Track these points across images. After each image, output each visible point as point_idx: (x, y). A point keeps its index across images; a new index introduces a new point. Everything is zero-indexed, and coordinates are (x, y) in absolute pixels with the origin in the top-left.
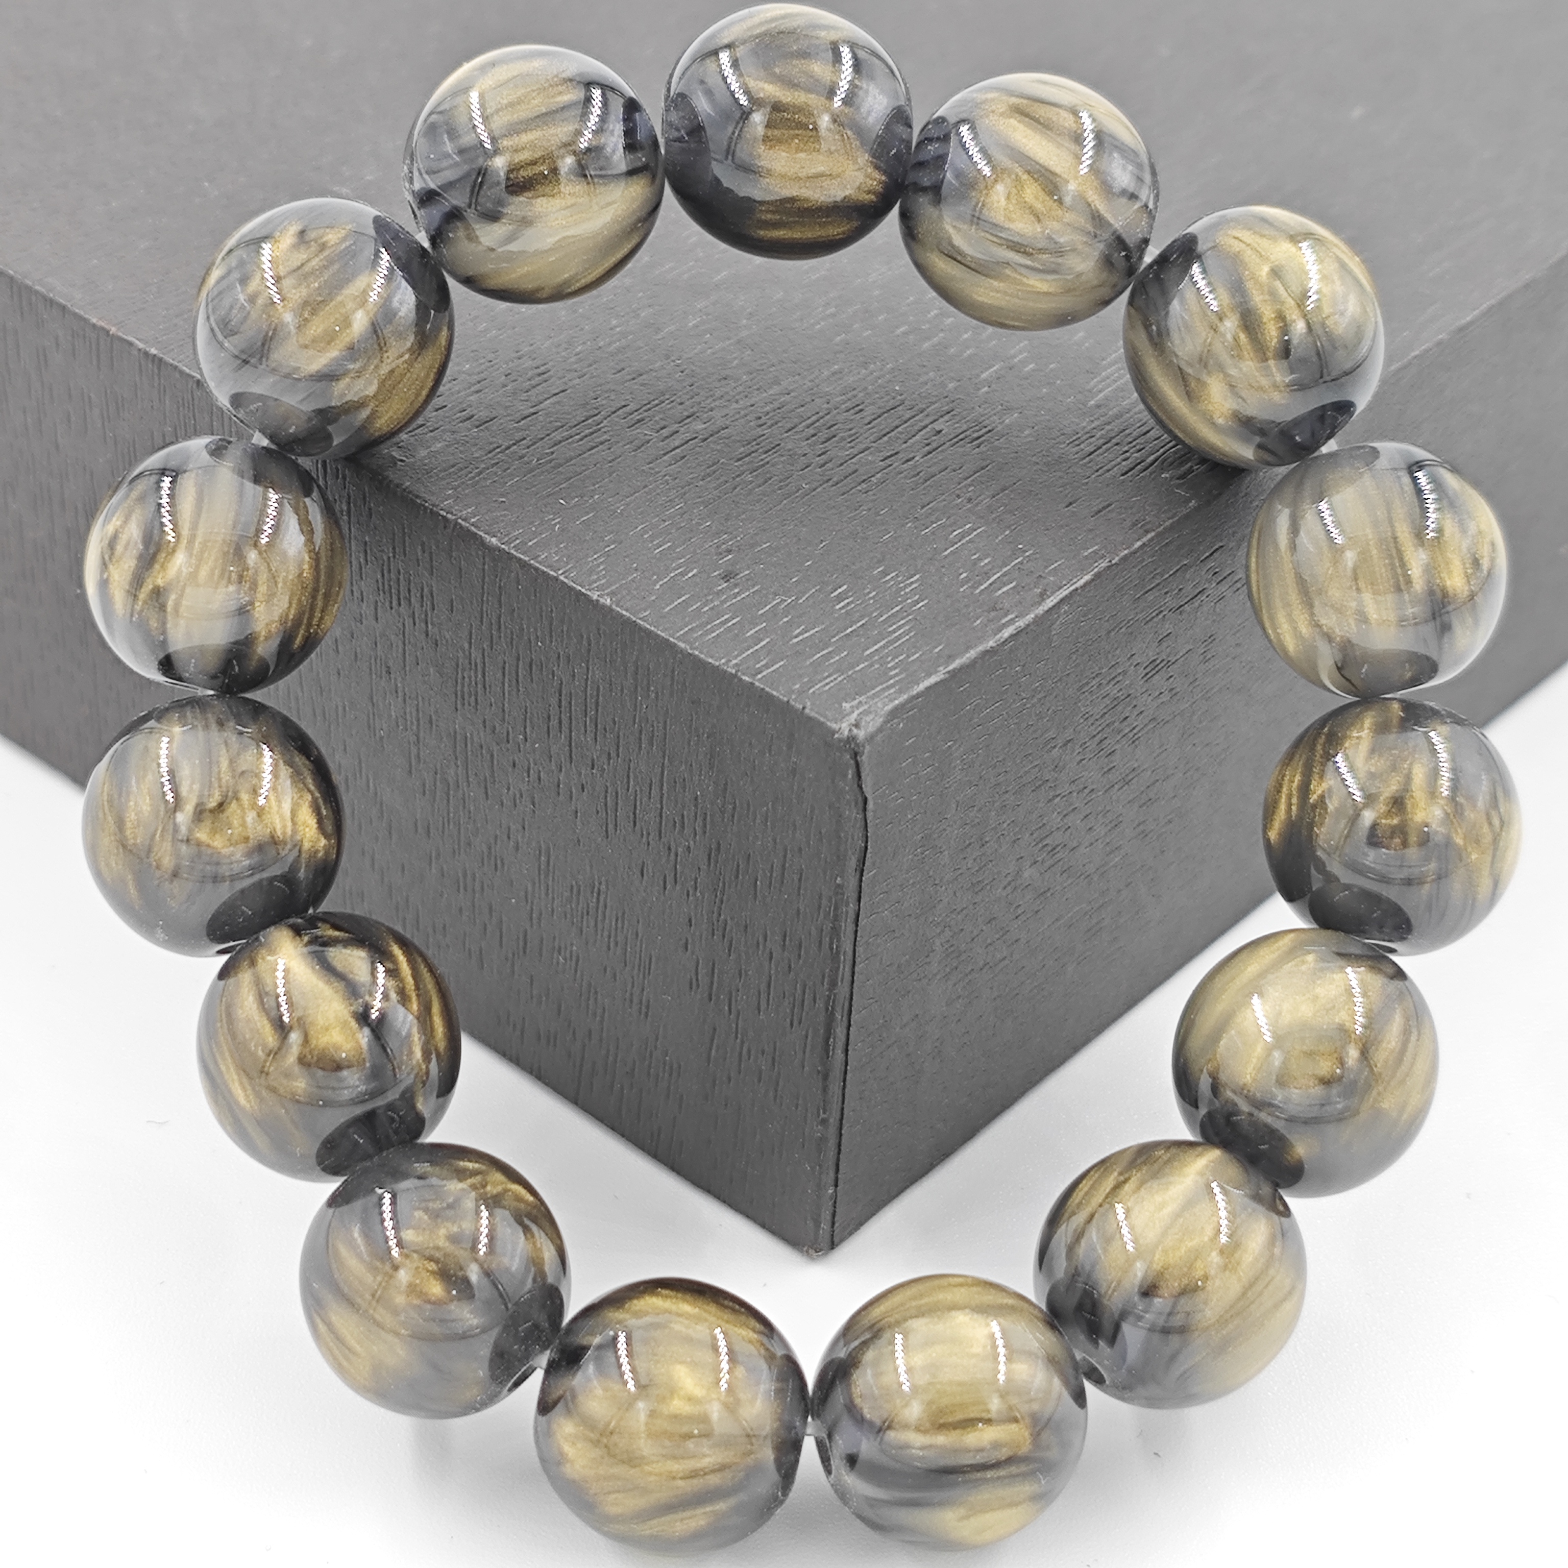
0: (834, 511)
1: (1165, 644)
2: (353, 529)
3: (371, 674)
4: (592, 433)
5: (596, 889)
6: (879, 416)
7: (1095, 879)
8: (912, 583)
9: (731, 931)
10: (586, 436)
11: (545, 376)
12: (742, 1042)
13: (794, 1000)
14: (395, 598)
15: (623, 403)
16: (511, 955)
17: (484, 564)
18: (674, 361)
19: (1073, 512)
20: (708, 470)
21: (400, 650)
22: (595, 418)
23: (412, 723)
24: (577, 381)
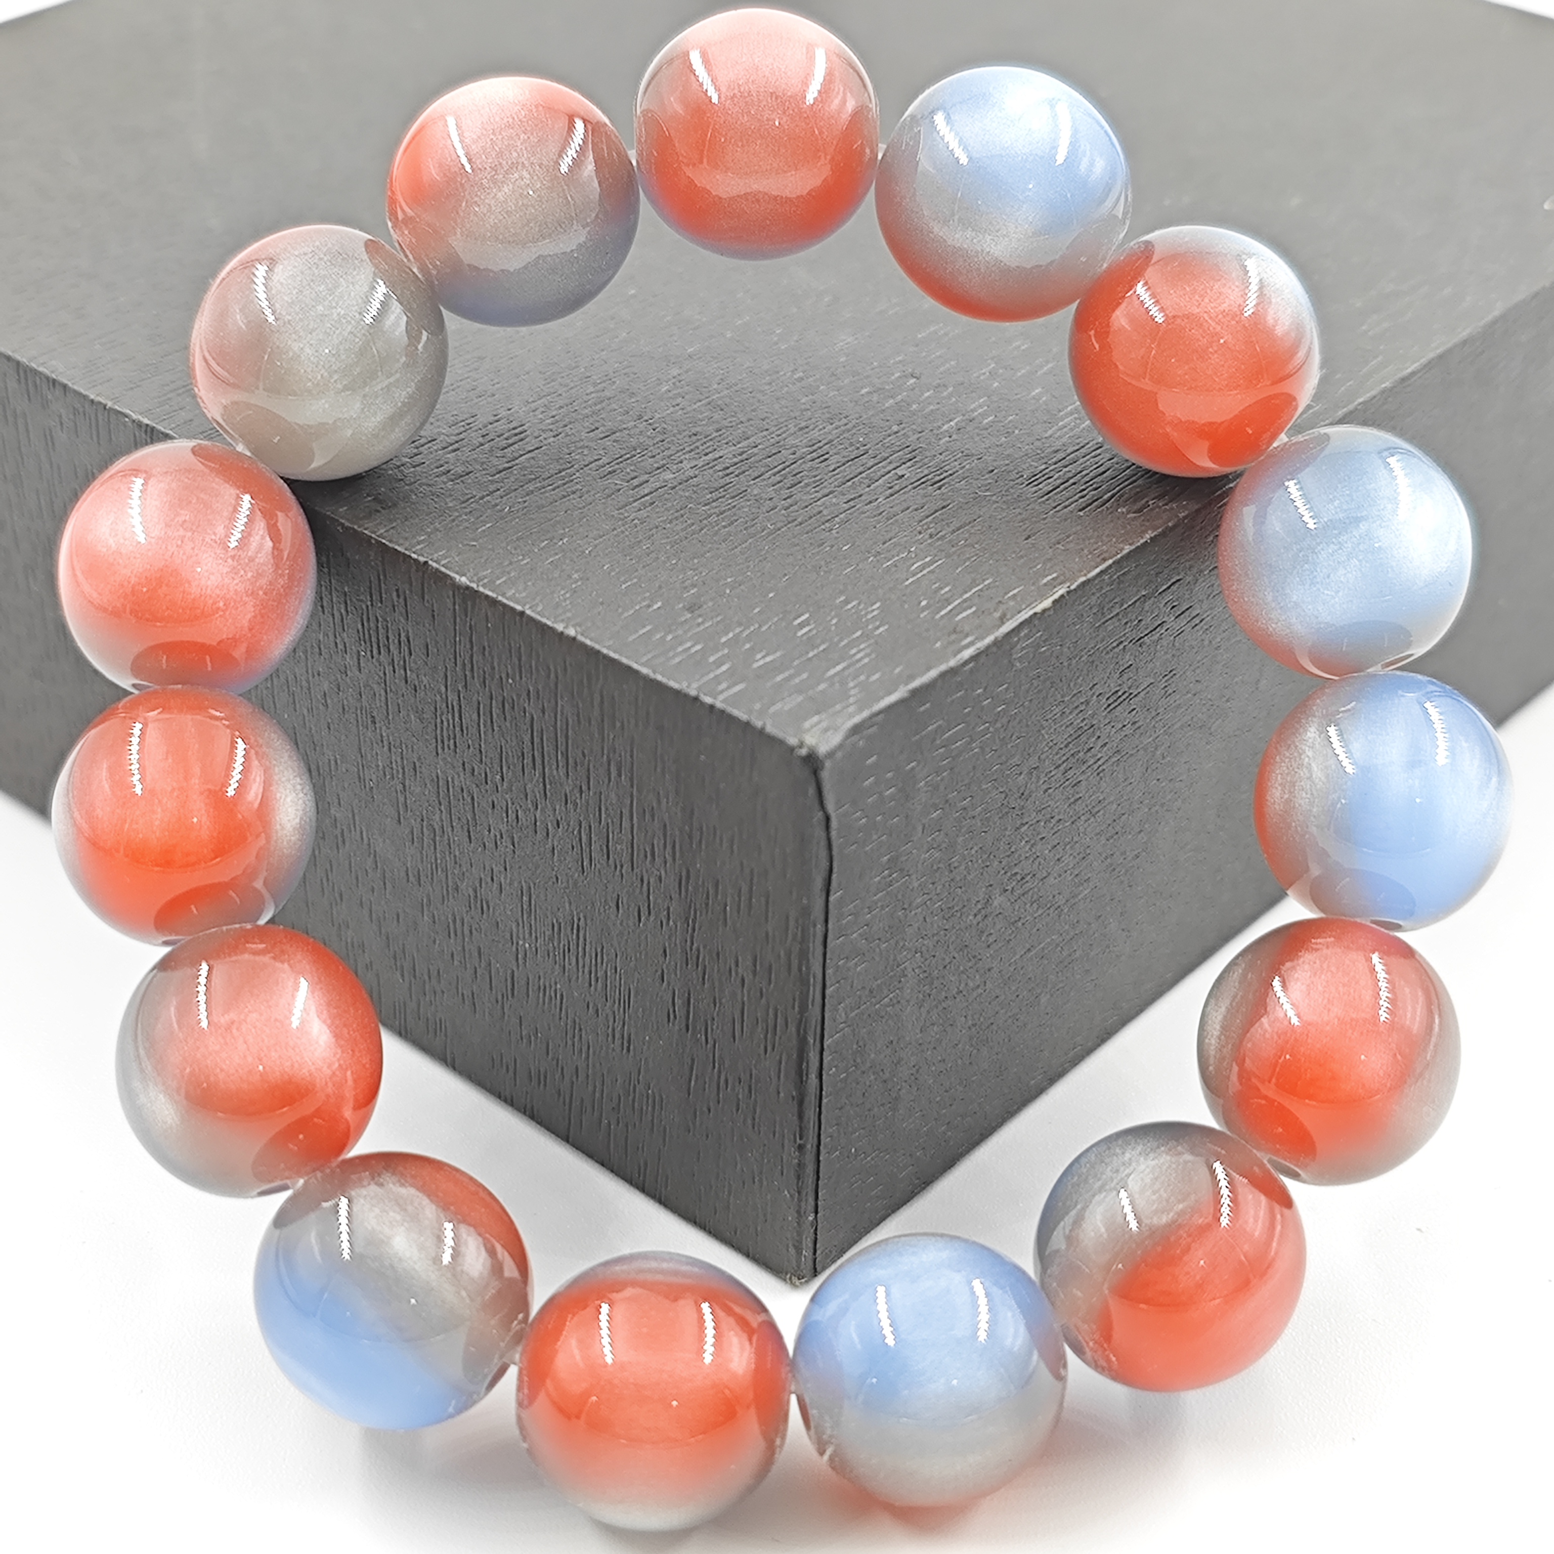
0: (798, 548)
1: (1125, 676)
2: (333, 581)
3: (358, 726)
4: (564, 484)
5: (575, 926)
6: (844, 464)
7: (1066, 911)
8: (873, 611)
9: (704, 960)
10: (558, 487)
11: (522, 435)
12: (720, 1072)
13: (767, 1027)
14: (375, 646)
15: (596, 458)
16: (500, 998)
17: (454, 604)
18: (647, 421)
19: (1033, 544)
20: (676, 514)
21: (383, 699)
22: (568, 471)
23: (398, 771)
24: (552, 439)
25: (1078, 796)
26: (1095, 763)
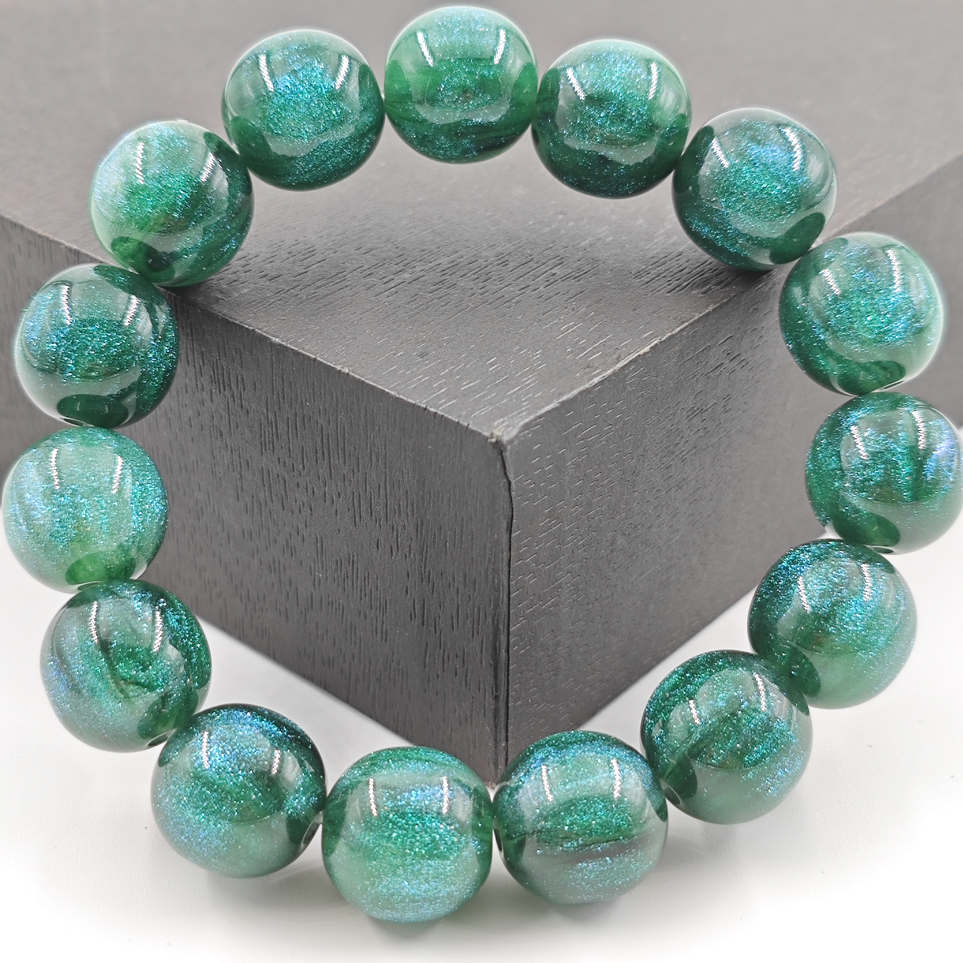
0: (489, 318)
1: (698, 399)
2: (194, 344)
3: (211, 438)
4: (341, 281)
5: (351, 560)
6: (518, 267)
8: (537, 355)
9: (433, 578)
10: (337, 283)
11: (314, 252)
12: (444, 651)
13: (474, 619)
14: (222, 385)
15: (361, 265)
16: (304, 610)
17: (272, 356)
18: (392, 243)
19: (637, 314)
20: (412, 299)
21: (227, 419)
22: (343, 273)
23: (237, 466)
24: (333, 255)
25: (670, 475)
26: (680, 454)
